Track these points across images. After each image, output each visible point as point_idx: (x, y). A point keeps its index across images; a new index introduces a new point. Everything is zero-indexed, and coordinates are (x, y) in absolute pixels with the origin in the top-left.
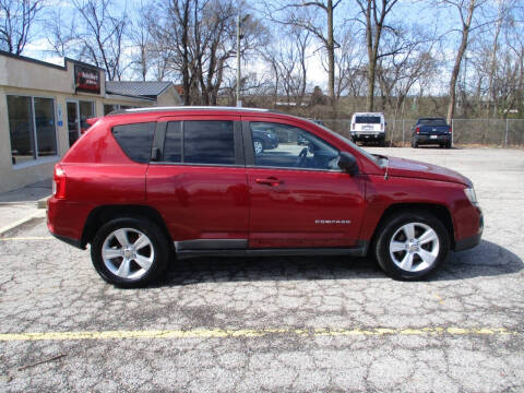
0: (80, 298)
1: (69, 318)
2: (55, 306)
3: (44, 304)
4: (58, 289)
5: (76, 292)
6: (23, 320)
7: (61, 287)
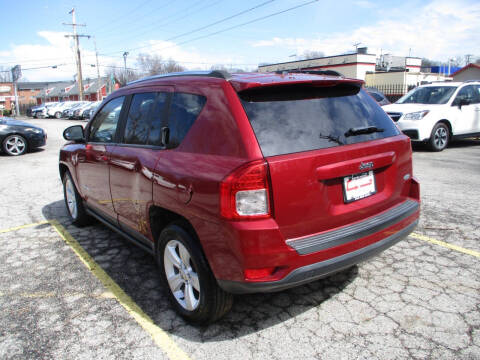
0: (395, 261)
1: (414, 248)
2: (422, 262)
3: (431, 268)
4: (413, 281)
5: (395, 270)
6: (452, 259)
7: (407, 283)
